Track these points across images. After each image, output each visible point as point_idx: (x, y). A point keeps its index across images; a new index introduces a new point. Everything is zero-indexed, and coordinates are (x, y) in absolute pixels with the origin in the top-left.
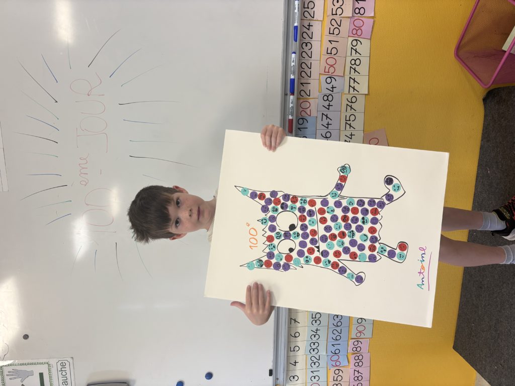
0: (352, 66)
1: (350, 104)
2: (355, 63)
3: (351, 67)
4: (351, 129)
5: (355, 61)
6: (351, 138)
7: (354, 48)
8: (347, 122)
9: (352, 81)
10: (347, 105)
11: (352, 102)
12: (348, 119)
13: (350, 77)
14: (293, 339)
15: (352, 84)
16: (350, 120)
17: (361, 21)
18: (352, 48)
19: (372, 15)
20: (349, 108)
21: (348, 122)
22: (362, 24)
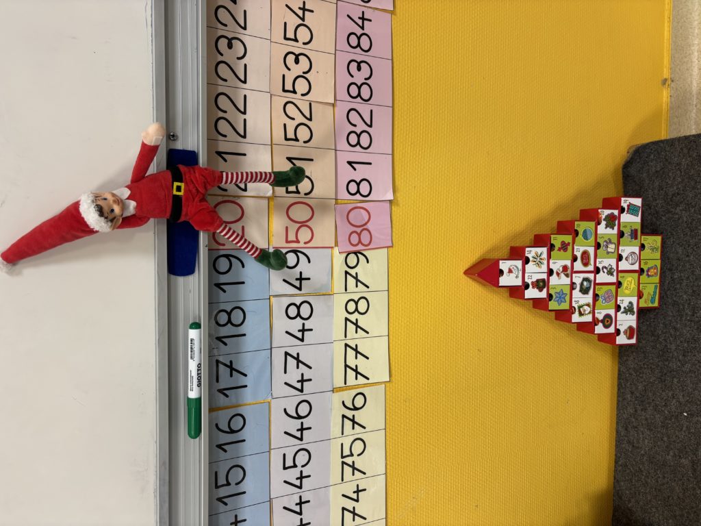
0: (349, 317)
1: (349, 414)
2: (357, 310)
3: (347, 319)
4: (355, 478)
5: (356, 303)
6: (357, 501)
7: (353, 272)
8: (345, 460)
9: (351, 353)
10: (344, 416)
11: (356, 409)
12: (346, 452)
13: (346, 345)
15: (352, 361)
16: (352, 455)
17: (362, 210)
18: (347, 273)
19: (390, 196)
20: (348, 424)
21: (349, 460)
22: (366, 218)
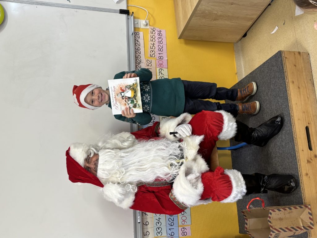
7: (161, 72)
14: (145, 226)
17: (161, 61)
19: (167, 59)
